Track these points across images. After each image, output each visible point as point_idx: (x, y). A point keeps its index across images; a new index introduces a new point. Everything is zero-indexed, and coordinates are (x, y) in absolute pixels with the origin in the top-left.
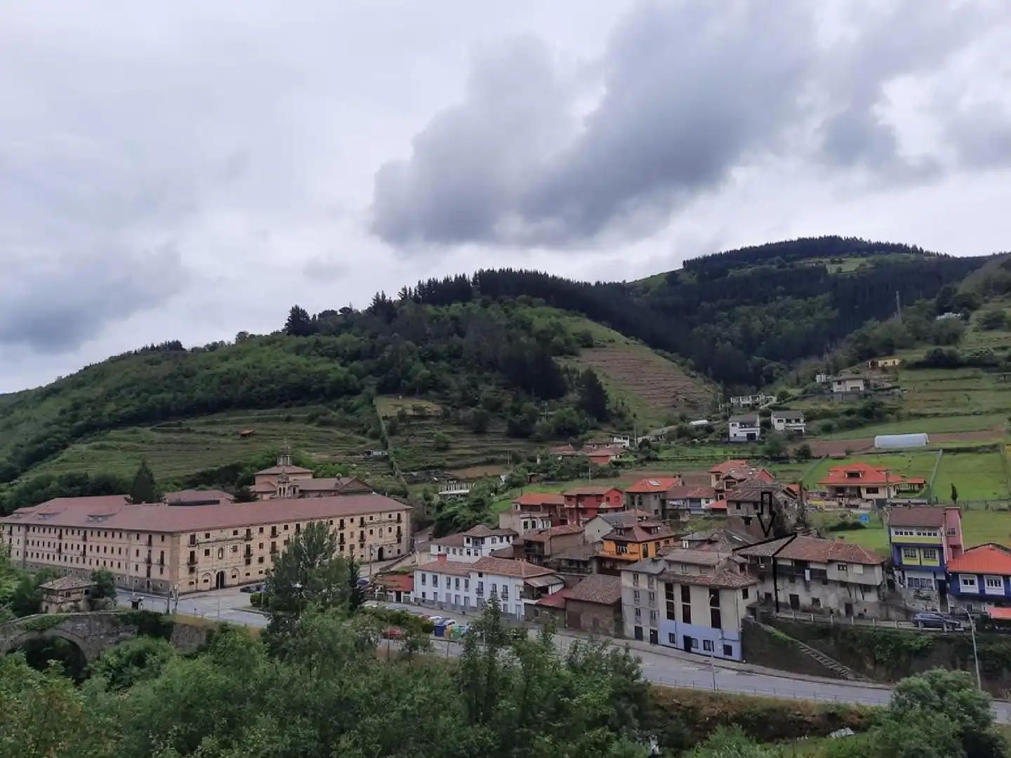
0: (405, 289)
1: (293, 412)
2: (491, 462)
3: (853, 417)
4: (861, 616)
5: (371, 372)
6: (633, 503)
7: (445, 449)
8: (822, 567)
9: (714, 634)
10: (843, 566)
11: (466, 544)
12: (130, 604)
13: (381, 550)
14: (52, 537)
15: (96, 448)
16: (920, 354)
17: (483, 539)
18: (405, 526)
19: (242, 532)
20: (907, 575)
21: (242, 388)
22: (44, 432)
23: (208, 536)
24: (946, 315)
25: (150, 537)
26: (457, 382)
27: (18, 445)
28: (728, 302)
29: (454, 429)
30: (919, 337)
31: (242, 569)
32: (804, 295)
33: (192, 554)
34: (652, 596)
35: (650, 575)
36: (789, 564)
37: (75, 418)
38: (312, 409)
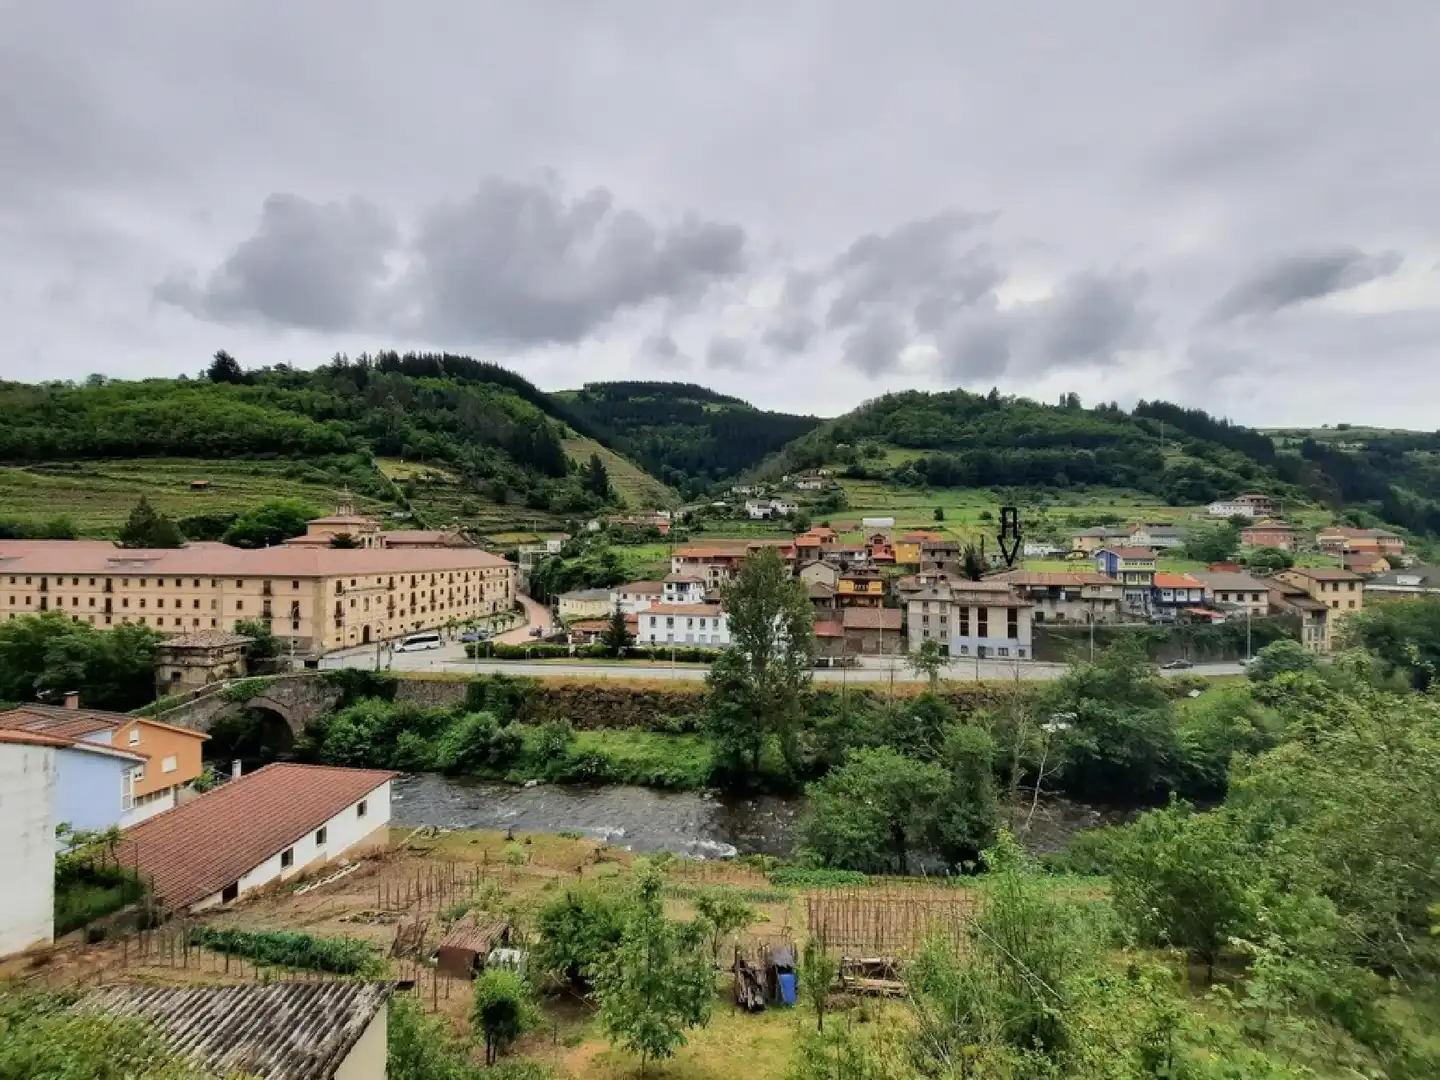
2: (521, 530)
3: (824, 506)
4: (1099, 621)
5: (358, 433)
7: (474, 515)
8: (1078, 589)
9: (1010, 643)
10: (1096, 587)
11: (666, 590)
13: (494, 605)
16: (843, 469)
17: (686, 584)
18: (511, 581)
19: (385, 582)
21: (176, 433)
23: (353, 583)
24: (840, 445)
25: (267, 584)
29: (477, 497)
30: (833, 458)
31: (387, 624)
32: (692, 424)
33: (338, 604)
34: (943, 620)
35: (943, 603)
36: (1045, 589)
38: (289, 464)
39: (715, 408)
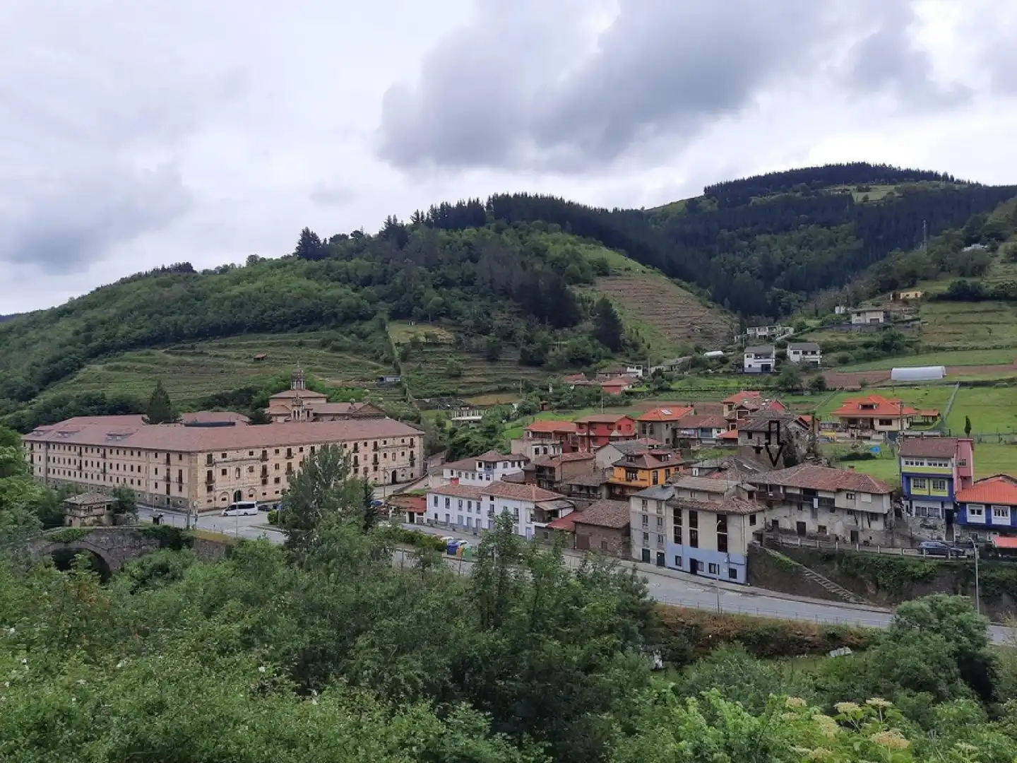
0: (417, 214)
1: (307, 337)
2: (502, 391)
3: (871, 350)
4: (866, 543)
5: (383, 298)
6: (644, 432)
7: (457, 376)
8: (831, 496)
9: (720, 558)
10: (851, 494)
11: (478, 469)
12: (152, 520)
13: (394, 474)
14: (72, 454)
15: (110, 369)
16: (942, 287)
17: (495, 463)
18: (418, 451)
19: (258, 453)
20: (915, 504)
21: (255, 312)
22: (58, 353)
23: (224, 456)
24: (973, 246)
25: (168, 455)
26: (471, 309)
27: (34, 364)
28: (748, 229)
29: (467, 357)
30: (944, 268)
31: (260, 490)
32: (827, 224)
33: (210, 473)
34: (660, 521)
35: (659, 501)
36: (798, 492)
37: (88, 340)
38: (325, 334)
39: (878, 193)
